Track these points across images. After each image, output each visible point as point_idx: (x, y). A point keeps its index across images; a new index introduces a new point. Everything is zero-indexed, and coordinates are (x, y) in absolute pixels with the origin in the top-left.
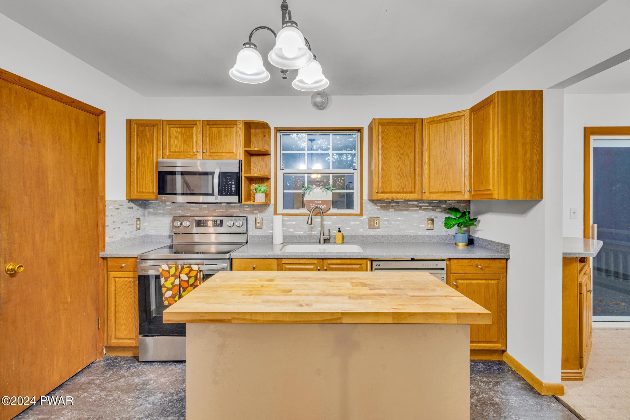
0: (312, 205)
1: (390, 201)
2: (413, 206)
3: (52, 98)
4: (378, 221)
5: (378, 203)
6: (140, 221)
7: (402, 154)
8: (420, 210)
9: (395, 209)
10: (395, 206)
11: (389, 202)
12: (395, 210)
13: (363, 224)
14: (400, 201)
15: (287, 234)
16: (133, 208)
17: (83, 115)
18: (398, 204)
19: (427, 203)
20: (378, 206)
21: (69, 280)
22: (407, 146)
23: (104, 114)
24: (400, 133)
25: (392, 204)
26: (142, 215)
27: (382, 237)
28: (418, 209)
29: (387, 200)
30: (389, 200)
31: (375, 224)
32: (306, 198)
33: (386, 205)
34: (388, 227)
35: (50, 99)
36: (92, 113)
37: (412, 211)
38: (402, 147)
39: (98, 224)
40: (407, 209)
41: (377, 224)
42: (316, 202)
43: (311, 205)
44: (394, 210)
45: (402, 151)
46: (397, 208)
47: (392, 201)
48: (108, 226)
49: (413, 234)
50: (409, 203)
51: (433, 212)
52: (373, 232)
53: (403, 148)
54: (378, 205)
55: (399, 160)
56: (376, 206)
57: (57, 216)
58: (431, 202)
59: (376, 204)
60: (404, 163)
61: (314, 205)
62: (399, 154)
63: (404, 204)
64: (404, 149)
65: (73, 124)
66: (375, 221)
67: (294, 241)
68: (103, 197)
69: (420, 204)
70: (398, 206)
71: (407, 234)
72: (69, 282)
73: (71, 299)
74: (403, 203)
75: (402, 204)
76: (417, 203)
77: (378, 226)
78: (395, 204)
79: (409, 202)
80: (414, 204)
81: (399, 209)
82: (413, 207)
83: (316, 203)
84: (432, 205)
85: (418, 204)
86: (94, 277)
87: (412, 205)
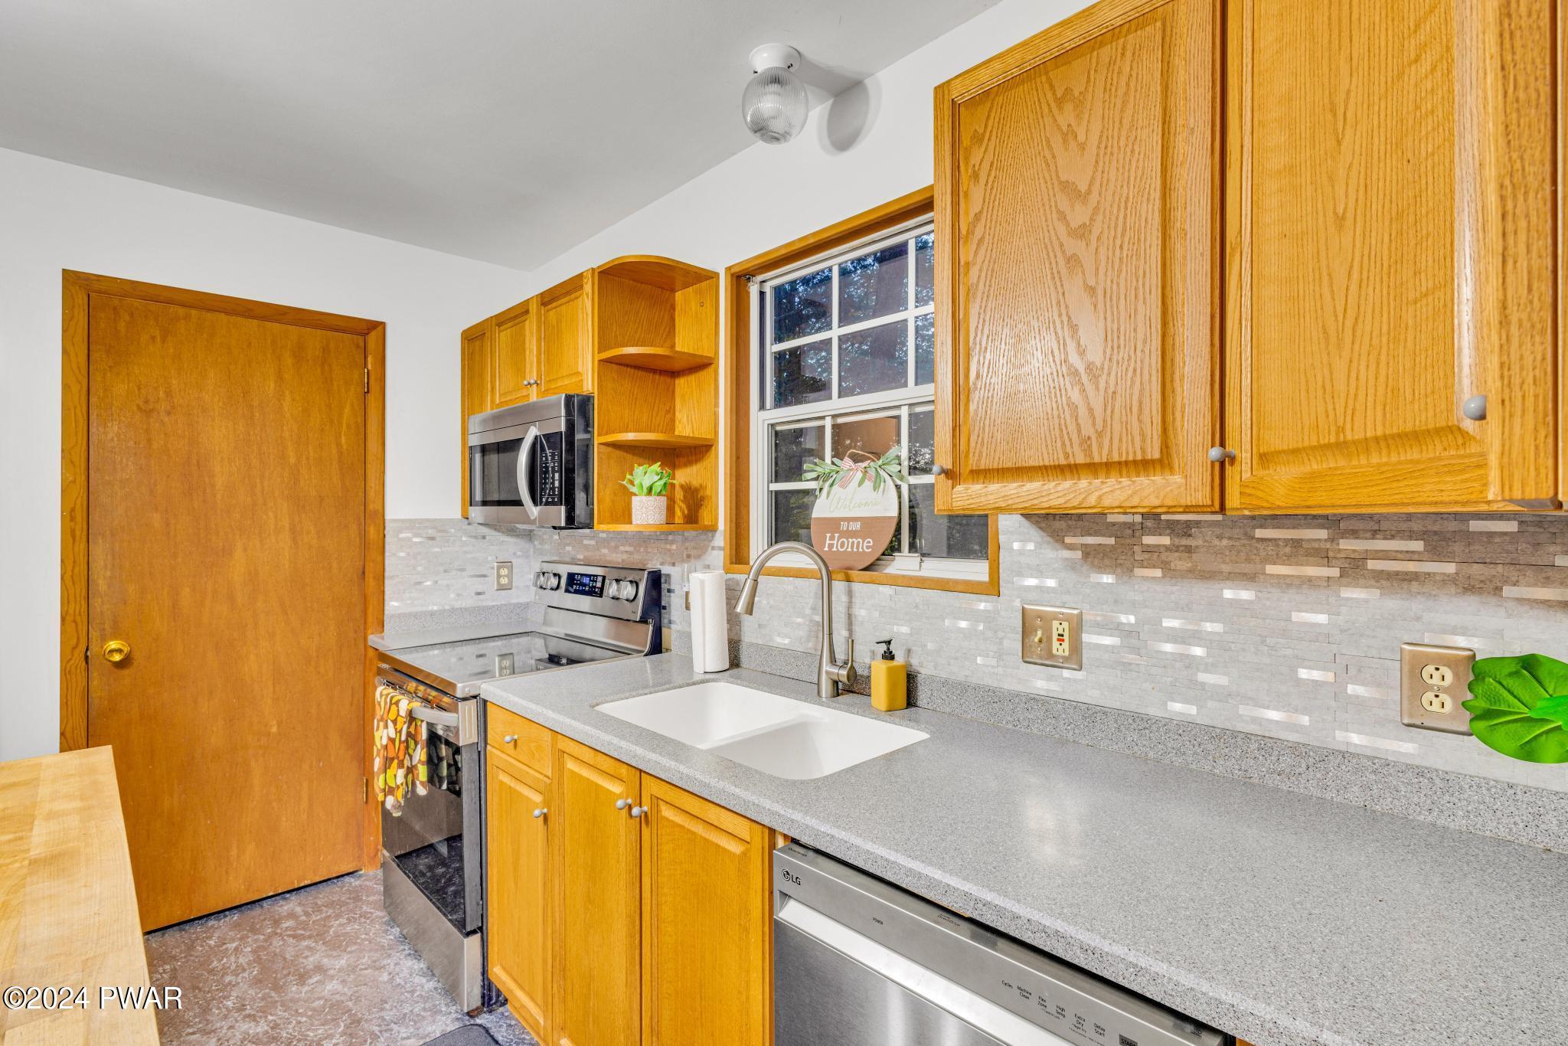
0: (832, 538)
1: (1138, 519)
2: (1289, 557)
3: (227, 313)
4: (1065, 625)
5: (1071, 531)
6: (511, 569)
7: (1081, 233)
8: (1347, 585)
9: (1165, 566)
10: (1168, 549)
11: (1130, 526)
12: (1164, 576)
13: (1000, 634)
14: (1198, 523)
15: (754, 641)
16: (484, 537)
17: (314, 339)
18: (1185, 542)
19: (1412, 536)
20: (1071, 547)
21: (274, 687)
22: (1113, 173)
23: (380, 328)
24: (1069, 107)
25: (1148, 540)
26: (519, 553)
27: (1092, 714)
28: (1335, 572)
29: (1122, 518)
30: (1128, 519)
31: (1055, 644)
32: (821, 509)
33: (1112, 541)
34: (1127, 667)
35: (223, 316)
36: (344, 331)
37: (1285, 582)
38: (1083, 188)
39: (364, 573)
40: (1246, 568)
41: (1066, 645)
42: (844, 526)
43: (828, 535)
44: (1158, 573)
45: (1079, 215)
46: (1180, 563)
47: (1149, 523)
48: (392, 577)
49: (1293, 737)
50: (1259, 533)
51: (1471, 602)
52: (1041, 682)
53: (1089, 192)
54: (1068, 540)
55: (1064, 271)
56: (1057, 545)
57: (239, 553)
58: (1452, 526)
59: (1058, 537)
60: (1092, 283)
61: (837, 535)
62: (1064, 238)
63: (1225, 542)
64: (1094, 198)
65: (289, 361)
66: (1055, 624)
67: (768, 670)
68: (380, 516)
69: (1347, 545)
70: (1189, 550)
71: (1241, 727)
72: (274, 691)
73: (279, 727)
74: (1218, 531)
75: (1216, 542)
76: (1323, 534)
77: (1067, 653)
78: (1166, 540)
79: (1262, 527)
80: (1297, 543)
81: (1190, 571)
82: (1288, 560)
83: (843, 531)
84: (1458, 548)
85: (1332, 540)
86: (353, 688)
87: (1288, 550)
